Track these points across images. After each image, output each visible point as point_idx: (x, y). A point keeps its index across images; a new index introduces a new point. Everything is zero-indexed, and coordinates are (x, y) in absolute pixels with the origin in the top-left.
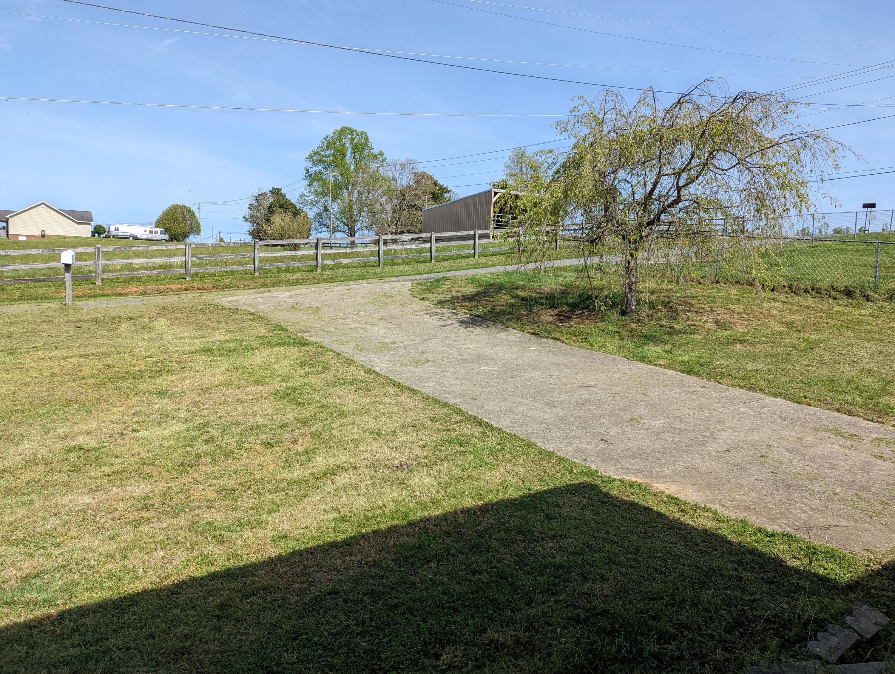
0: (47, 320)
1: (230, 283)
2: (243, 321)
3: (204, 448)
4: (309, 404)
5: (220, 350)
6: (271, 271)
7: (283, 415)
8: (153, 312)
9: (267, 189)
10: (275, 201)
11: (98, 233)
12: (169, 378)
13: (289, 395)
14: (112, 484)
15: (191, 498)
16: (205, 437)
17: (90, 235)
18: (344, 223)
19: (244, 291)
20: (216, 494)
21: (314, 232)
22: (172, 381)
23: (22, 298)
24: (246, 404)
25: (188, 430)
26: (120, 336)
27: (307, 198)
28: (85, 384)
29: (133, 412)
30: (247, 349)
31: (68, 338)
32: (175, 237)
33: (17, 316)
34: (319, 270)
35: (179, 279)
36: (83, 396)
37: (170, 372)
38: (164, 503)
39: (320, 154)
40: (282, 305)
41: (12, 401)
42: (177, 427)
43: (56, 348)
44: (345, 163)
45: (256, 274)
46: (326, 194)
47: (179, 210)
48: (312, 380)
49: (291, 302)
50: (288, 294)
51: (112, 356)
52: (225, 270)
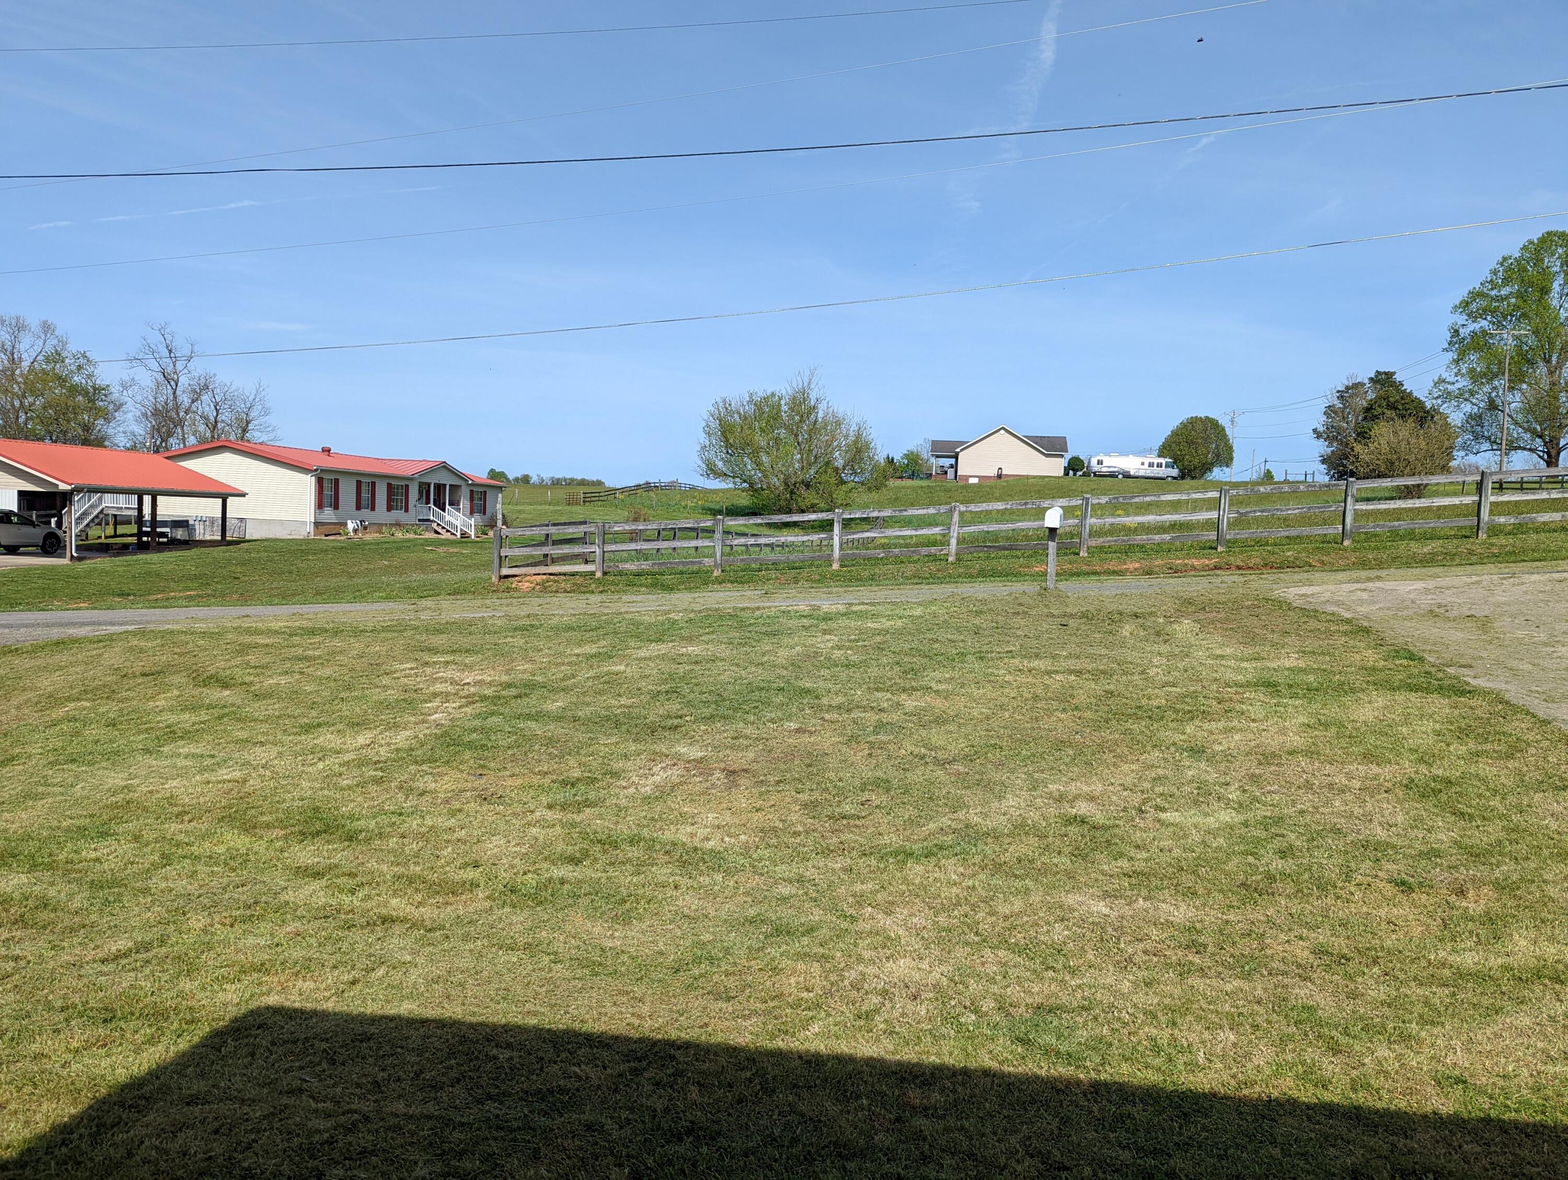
0: (1020, 610)
1: (1296, 558)
2: (1329, 634)
3: (1278, 864)
4: (1484, 818)
5: (1291, 686)
6: (1376, 535)
7: (1429, 831)
8: (1170, 606)
9: (1364, 375)
10: (1379, 398)
11: (1073, 470)
12: (1206, 726)
13: (1436, 792)
14: (1135, 892)
15: (1269, 952)
16: (1277, 843)
17: (1062, 473)
18: (1533, 432)
19: (1326, 576)
20: (1312, 956)
21: (1462, 453)
22: (1211, 733)
23: (983, 574)
24: (1349, 797)
25: (1246, 824)
26: (1123, 644)
27: (1449, 387)
28: (1080, 718)
29: (1153, 775)
30: (1345, 689)
31: (1050, 641)
32: (1190, 471)
33: (984, 602)
34: (1482, 536)
35: (1204, 548)
36: (1077, 736)
37: (1206, 715)
38: (1222, 948)
39: (1488, 295)
40: (1407, 608)
41: (987, 730)
42: (1227, 816)
43: (1037, 656)
44: (1547, 308)
45: (1346, 543)
46: (1496, 376)
47: (1200, 427)
48: (1485, 768)
49: (1426, 601)
50: (1420, 585)
51: (1115, 677)
52: (1287, 534)
